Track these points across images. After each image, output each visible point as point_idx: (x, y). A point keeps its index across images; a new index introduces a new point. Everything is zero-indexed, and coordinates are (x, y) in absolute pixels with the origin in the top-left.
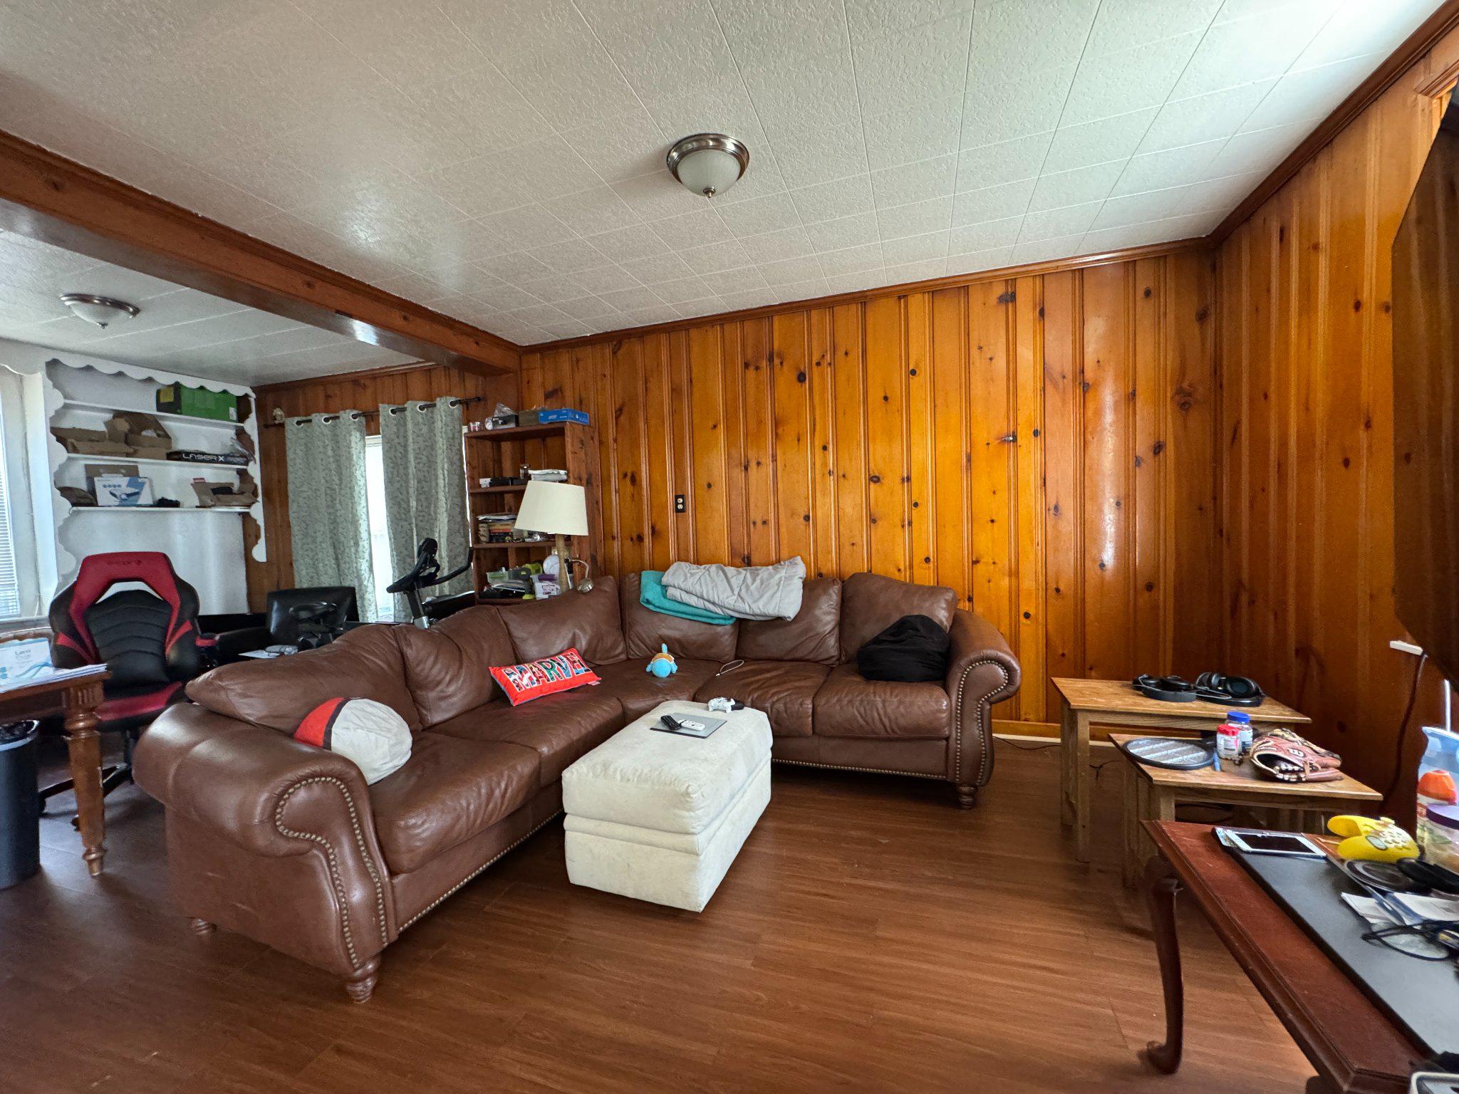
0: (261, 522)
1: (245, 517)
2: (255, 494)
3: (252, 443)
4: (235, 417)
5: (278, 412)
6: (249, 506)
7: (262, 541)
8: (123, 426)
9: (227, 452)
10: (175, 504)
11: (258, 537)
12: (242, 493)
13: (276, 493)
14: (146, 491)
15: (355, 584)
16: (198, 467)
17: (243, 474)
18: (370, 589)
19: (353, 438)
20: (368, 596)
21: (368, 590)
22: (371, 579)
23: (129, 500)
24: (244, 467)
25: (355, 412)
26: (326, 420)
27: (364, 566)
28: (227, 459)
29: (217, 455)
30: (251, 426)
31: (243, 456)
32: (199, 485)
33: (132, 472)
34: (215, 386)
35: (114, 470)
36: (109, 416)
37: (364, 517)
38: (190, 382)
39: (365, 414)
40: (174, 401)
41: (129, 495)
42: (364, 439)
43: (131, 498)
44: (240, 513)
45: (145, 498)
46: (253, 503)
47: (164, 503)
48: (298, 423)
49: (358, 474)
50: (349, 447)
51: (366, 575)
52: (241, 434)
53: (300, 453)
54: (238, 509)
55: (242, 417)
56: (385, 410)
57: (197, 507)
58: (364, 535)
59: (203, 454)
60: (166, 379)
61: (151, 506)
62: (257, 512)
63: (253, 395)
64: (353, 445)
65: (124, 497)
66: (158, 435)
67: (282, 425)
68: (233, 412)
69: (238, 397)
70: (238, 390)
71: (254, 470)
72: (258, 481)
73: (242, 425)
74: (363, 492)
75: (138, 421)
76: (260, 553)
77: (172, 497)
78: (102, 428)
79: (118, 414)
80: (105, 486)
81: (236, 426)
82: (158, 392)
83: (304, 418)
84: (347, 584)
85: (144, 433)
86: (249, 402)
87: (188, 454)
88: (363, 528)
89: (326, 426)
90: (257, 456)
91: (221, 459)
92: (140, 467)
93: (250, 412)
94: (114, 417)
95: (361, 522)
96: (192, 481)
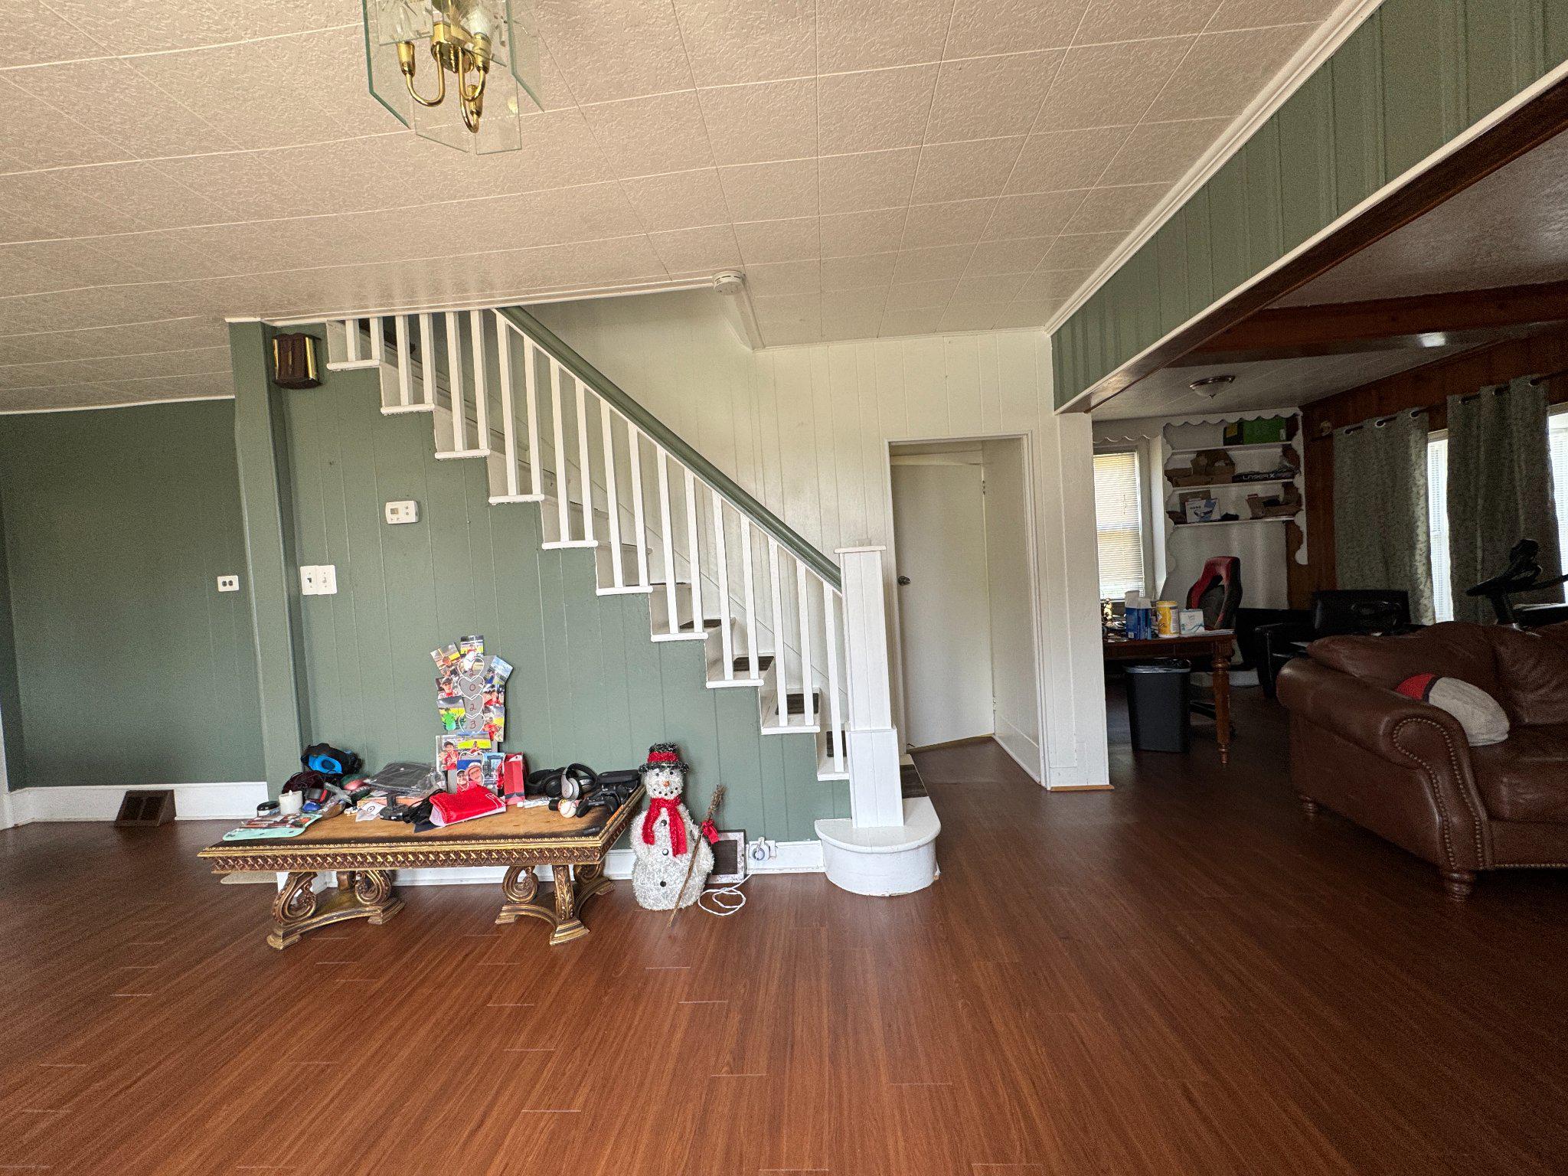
0: (1304, 528)
1: (1290, 526)
2: (1299, 503)
3: (1298, 457)
4: (1284, 437)
5: (1326, 424)
6: (1294, 515)
7: (1304, 546)
8: (1203, 461)
9: (1276, 468)
10: (1235, 518)
11: (1300, 542)
12: (1287, 504)
13: (1321, 501)
14: (1216, 509)
15: (1406, 587)
16: (1253, 485)
17: (1289, 487)
18: (1427, 593)
19: (1412, 438)
20: (1424, 601)
21: (1425, 594)
22: (1428, 583)
23: (1206, 517)
24: (1291, 480)
25: (1416, 409)
26: (1380, 424)
27: (1421, 569)
28: (1276, 475)
29: (1269, 473)
30: (1298, 443)
31: (1290, 470)
32: (1253, 500)
33: (1206, 496)
34: (1268, 414)
35: (1195, 495)
36: (1193, 456)
37: (1422, 518)
38: (1250, 416)
39: (1429, 410)
40: (1238, 435)
41: (1205, 513)
42: (1426, 435)
43: (1207, 516)
44: (1283, 522)
45: (1216, 515)
46: (1297, 512)
47: (1227, 517)
48: (1348, 432)
49: (1417, 474)
50: (1408, 447)
51: (1423, 580)
52: (1288, 451)
53: (1349, 462)
54: (1284, 518)
55: (1290, 437)
56: (1454, 401)
57: (1251, 519)
58: (1422, 537)
59: (1258, 473)
60: (1233, 418)
61: (1219, 521)
62: (1301, 520)
63: (1301, 414)
64: (1412, 444)
65: (1202, 515)
66: (1227, 464)
67: (1330, 436)
68: (1283, 433)
69: (1287, 419)
70: (1287, 413)
71: (1300, 482)
72: (1302, 491)
73: (1290, 442)
74: (1422, 492)
75: (1212, 456)
76: (1302, 557)
77: (1232, 512)
78: (1189, 465)
79: (1199, 453)
80: (1191, 508)
81: (1283, 445)
82: (1225, 429)
83: (1354, 426)
84: (1397, 587)
85: (1217, 464)
86: (1296, 420)
87: (1246, 475)
88: (1421, 531)
89: (1380, 429)
90: (1302, 469)
91: (1272, 476)
92: (1212, 491)
93: (1297, 429)
94: (1197, 456)
95: (1419, 523)
96: (1247, 498)
